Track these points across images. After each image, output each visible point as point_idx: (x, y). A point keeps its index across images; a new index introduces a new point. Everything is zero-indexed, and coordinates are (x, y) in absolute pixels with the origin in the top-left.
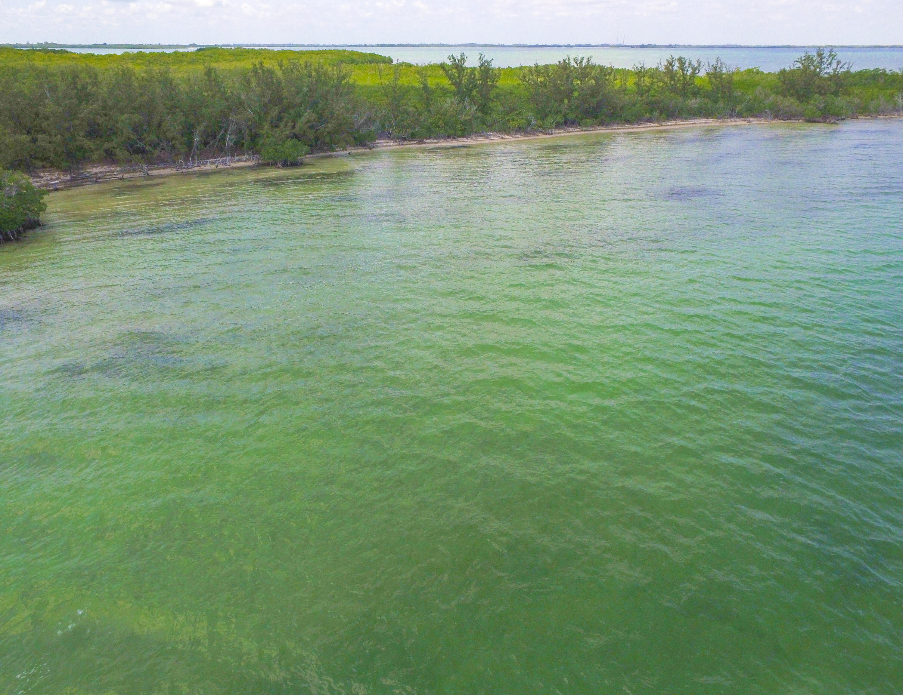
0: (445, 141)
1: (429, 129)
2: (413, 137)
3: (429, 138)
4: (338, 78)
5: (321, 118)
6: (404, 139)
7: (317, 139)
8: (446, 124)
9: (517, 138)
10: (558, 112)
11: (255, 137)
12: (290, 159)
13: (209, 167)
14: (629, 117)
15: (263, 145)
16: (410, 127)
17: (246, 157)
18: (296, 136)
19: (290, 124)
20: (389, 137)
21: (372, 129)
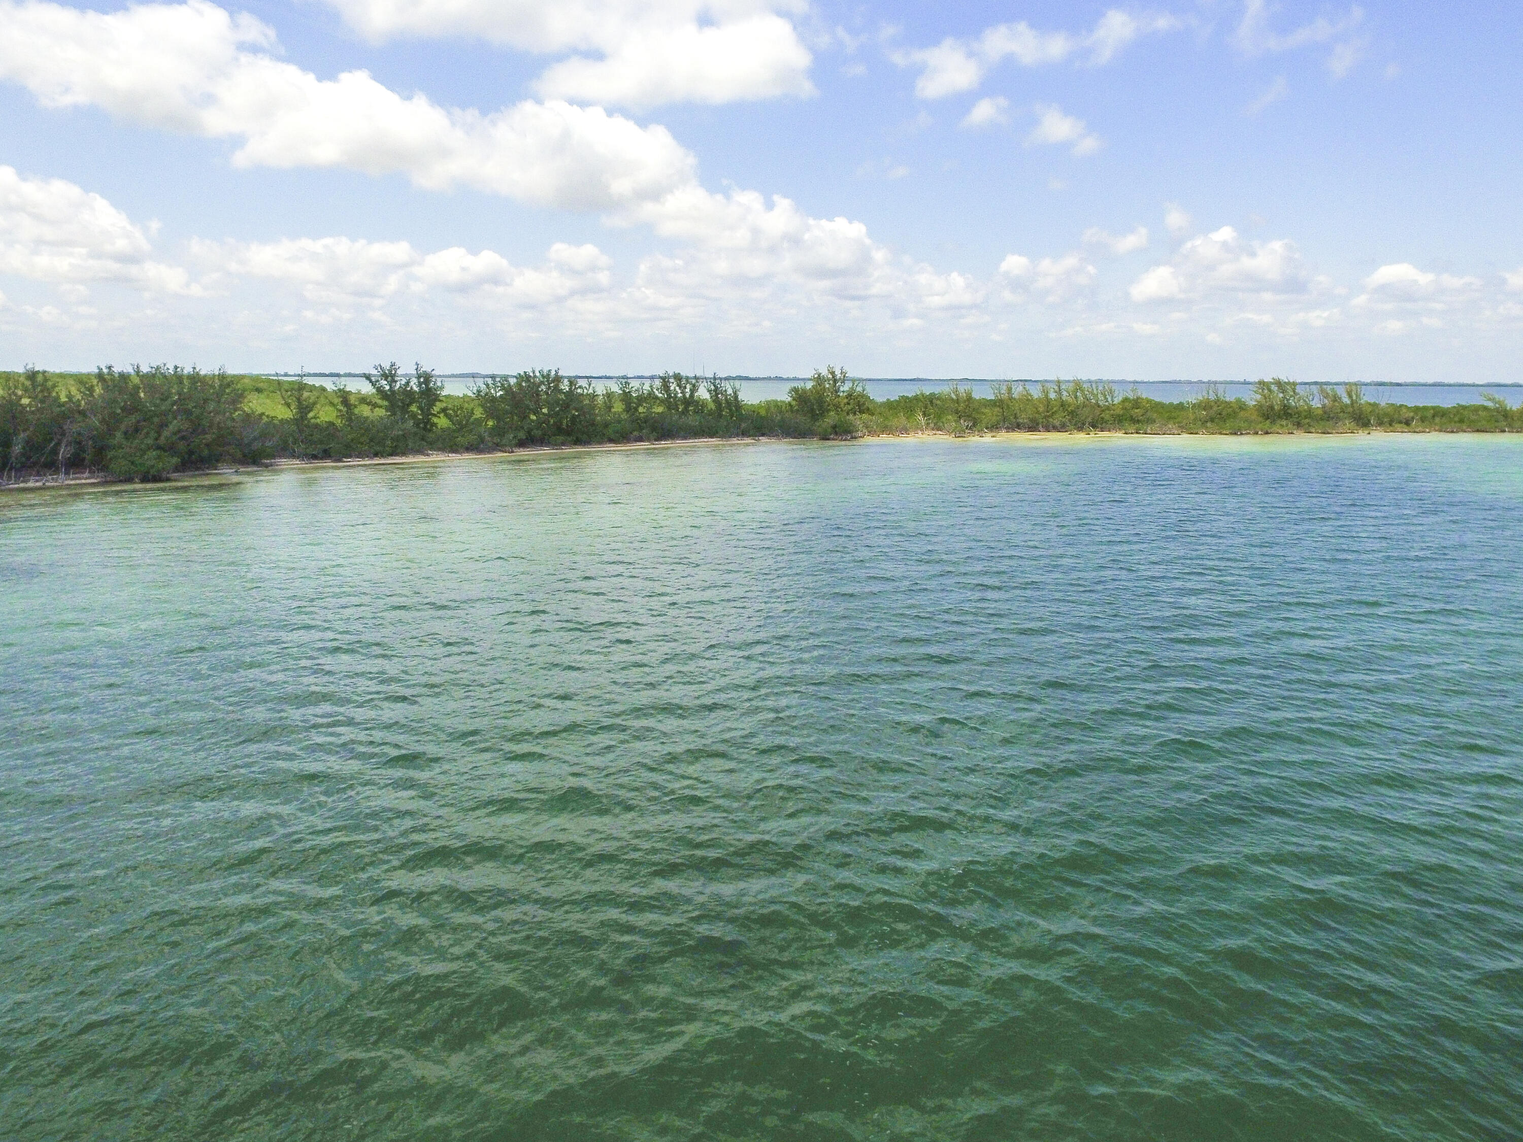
0: (372, 458)
1: (347, 446)
2: (326, 455)
3: (350, 457)
4: (221, 386)
5: (197, 428)
6: (315, 457)
7: (191, 453)
8: (371, 440)
9: (467, 456)
10: (518, 429)
11: (101, 451)
12: (153, 472)
13: (31, 484)
14: (612, 437)
15: (116, 457)
16: (321, 442)
17: (87, 475)
18: (159, 448)
19: (153, 434)
20: (293, 456)
21: (268, 444)
